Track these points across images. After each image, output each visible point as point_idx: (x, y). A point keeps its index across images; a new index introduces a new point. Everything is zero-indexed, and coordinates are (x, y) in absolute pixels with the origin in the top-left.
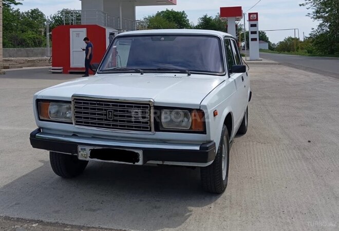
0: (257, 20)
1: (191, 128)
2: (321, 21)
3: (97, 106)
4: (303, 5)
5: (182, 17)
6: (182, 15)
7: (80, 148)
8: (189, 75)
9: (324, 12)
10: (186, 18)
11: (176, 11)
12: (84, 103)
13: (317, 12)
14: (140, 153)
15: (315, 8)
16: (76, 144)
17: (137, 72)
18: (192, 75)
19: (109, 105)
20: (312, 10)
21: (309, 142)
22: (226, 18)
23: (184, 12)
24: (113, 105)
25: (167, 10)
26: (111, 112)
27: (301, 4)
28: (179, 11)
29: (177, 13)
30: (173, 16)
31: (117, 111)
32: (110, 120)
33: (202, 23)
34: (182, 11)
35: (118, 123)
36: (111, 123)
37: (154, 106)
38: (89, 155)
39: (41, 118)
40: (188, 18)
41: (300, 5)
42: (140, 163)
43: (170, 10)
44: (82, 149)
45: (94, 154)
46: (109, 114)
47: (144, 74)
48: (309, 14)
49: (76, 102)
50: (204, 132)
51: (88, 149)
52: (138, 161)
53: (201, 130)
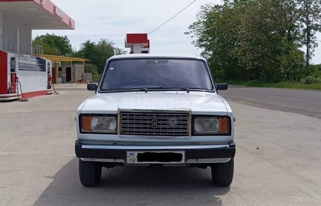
0: (148, 47)
1: (219, 132)
2: (203, 49)
3: (142, 117)
4: (188, 33)
5: (64, 42)
6: (64, 39)
7: (128, 153)
8: (188, 92)
9: (206, 41)
10: (68, 43)
11: (58, 36)
12: (130, 115)
13: (201, 40)
14: (183, 153)
15: (199, 36)
16: (125, 151)
17: (143, 90)
18: (190, 92)
19: (153, 116)
20: (196, 39)
21: (258, 148)
22: (131, 44)
23: (66, 36)
24: (156, 116)
25: (48, 35)
26: (156, 121)
27: (186, 32)
28: (61, 36)
29: (59, 38)
30: (54, 40)
31: (160, 120)
32: (153, 129)
33: (84, 49)
34: (64, 36)
35: (161, 130)
36: (154, 130)
37: (192, 115)
38: (136, 159)
39: (83, 131)
40: (70, 43)
41: (186, 34)
42: (183, 161)
43: (51, 35)
44: (130, 154)
45: (141, 157)
46: (153, 123)
47: (148, 92)
48: (194, 42)
49: (123, 115)
50: (230, 134)
51: (136, 154)
52: (181, 160)
53: (227, 132)
